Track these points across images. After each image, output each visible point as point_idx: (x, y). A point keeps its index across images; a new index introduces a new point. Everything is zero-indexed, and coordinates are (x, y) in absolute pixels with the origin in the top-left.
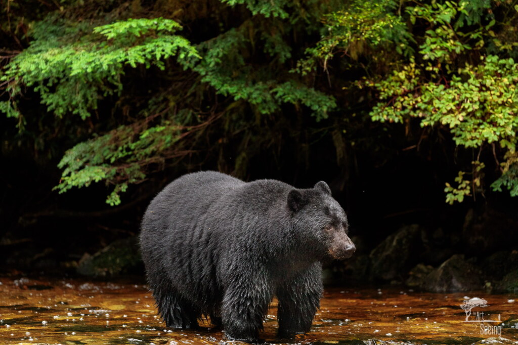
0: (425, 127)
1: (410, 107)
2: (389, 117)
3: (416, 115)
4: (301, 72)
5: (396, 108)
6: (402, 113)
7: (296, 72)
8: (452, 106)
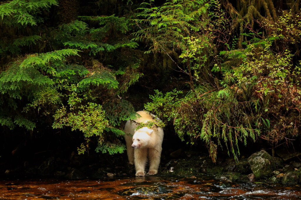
0: (73, 131)
1: (65, 122)
2: (58, 126)
3: (67, 125)
4: (25, 112)
5: (60, 123)
6: (63, 125)
7: (24, 112)
8: (82, 123)
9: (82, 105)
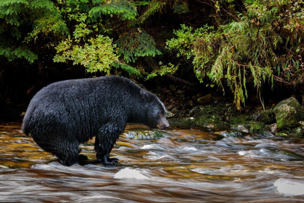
0: (75, 65)
1: (68, 56)
2: (60, 60)
3: (71, 59)
4: (26, 42)
5: (63, 56)
6: (66, 58)
7: (25, 42)
8: (85, 57)
9: (91, 38)
